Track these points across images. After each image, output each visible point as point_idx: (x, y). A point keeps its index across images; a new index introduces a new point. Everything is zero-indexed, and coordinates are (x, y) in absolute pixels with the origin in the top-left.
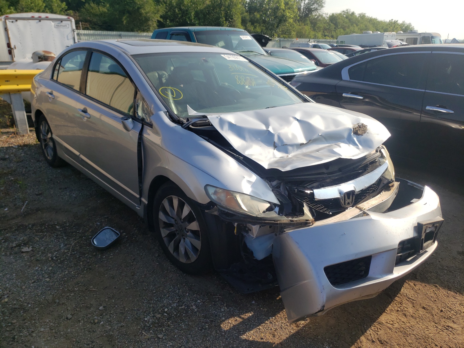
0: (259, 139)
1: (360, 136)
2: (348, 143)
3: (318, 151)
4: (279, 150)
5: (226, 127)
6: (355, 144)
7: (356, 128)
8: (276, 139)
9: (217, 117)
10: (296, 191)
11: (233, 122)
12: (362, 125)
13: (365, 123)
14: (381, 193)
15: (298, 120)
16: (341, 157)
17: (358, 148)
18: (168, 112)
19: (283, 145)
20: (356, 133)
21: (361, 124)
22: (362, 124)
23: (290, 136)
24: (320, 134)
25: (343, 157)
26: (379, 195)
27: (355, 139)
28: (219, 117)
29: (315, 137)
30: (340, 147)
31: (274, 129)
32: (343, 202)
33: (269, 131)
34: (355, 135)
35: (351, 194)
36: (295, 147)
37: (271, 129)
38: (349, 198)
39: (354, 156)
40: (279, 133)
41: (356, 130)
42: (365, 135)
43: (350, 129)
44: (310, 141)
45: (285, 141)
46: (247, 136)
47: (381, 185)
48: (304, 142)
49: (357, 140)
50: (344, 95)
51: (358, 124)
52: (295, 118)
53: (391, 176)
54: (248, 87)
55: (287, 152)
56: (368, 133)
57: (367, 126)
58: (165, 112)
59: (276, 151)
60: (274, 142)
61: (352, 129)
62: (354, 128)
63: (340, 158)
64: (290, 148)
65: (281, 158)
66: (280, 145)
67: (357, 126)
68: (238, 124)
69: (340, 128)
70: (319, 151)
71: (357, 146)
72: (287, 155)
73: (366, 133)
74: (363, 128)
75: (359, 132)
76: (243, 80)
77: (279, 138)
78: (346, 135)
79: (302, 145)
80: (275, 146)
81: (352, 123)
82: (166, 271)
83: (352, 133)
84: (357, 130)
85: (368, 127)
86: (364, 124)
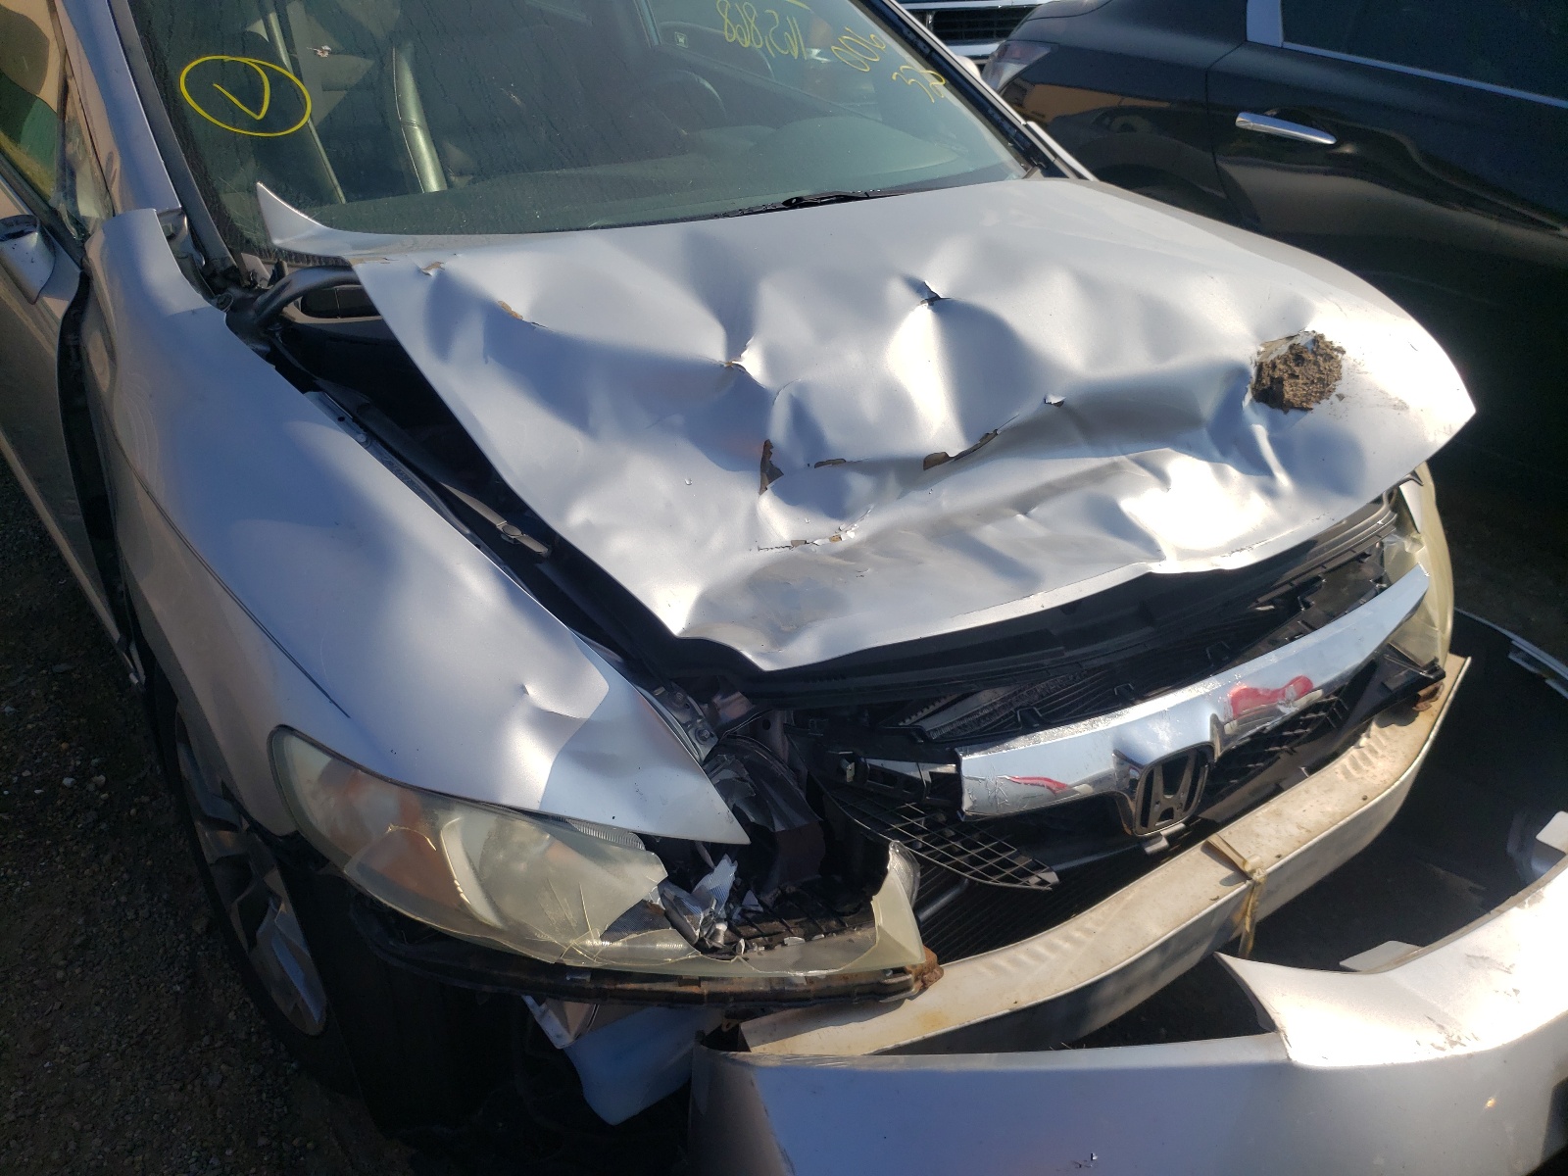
0: (678, 420)
1: (1292, 413)
2: (1217, 454)
3: (1024, 504)
4: (790, 497)
5: (471, 337)
6: (1253, 464)
7: (1274, 366)
8: (778, 427)
9: (419, 271)
10: (849, 775)
11: (520, 305)
12: (1310, 347)
13: (1333, 336)
14: (1363, 741)
15: (933, 300)
16: (1157, 568)
17: (1270, 492)
18: (185, 211)
19: (819, 465)
20: (1270, 395)
21: (1311, 338)
22: (1317, 340)
23: (869, 407)
24: (1054, 400)
25: (1170, 565)
26: (1353, 751)
27: (1261, 432)
28: (432, 273)
29: (1023, 412)
30: (1162, 477)
31: (772, 360)
32: (1134, 806)
33: (741, 370)
34: (1263, 407)
35: (1191, 763)
36: (892, 482)
37: (752, 363)
38: (1171, 787)
39: (1236, 547)
40: (802, 388)
41: (1272, 379)
42: (1321, 411)
43: (1237, 373)
44: (987, 438)
45: (837, 440)
46: (600, 403)
47: (1372, 696)
48: (955, 445)
49: (1272, 441)
50: (1243, 120)
51: (1291, 338)
52: (921, 289)
53: (1432, 639)
54: (819, 55)
55: (836, 507)
56: (1341, 397)
57: (1343, 352)
58: (171, 212)
59: (769, 507)
60: (768, 446)
61: (1253, 371)
62: (1260, 367)
63: (1149, 579)
64: (860, 484)
65: (795, 551)
66: (800, 461)
67: (1284, 349)
68: (550, 323)
69: (1181, 362)
70: (1033, 511)
71: (1265, 479)
72: (836, 524)
73: (1333, 397)
74: (1316, 363)
75: (1288, 392)
76: (753, 25)
77: (801, 416)
78: (1208, 405)
79: (935, 464)
80: (770, 472)
81: (1259, 333)
82: (206, 1040)
83: (1249, 397)
84: (1280, 381)
85: (1348, 360)
86: (1328, 339)
